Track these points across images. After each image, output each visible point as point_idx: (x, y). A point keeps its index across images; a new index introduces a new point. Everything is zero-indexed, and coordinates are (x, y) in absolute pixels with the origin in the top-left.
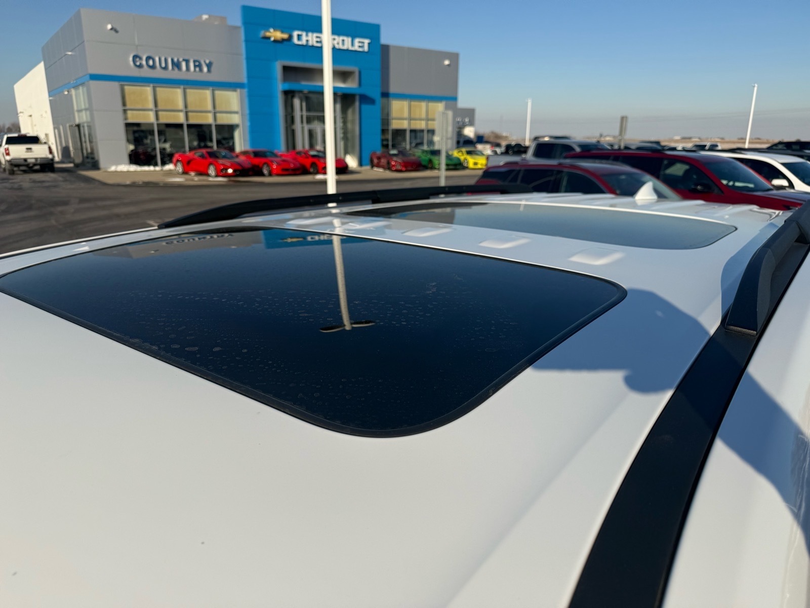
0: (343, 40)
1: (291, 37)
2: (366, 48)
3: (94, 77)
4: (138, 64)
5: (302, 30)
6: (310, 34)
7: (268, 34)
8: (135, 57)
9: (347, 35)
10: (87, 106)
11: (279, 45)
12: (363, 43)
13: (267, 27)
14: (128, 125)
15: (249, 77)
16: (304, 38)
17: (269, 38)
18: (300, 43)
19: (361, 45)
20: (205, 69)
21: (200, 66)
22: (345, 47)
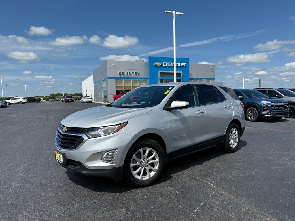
0: (178, 64)
1: (162, 64)
2: (185, 66)
3: (109, 78)
4: (120, 74)
5: (166, 62)
6: (168, 63)
7: (156, 64)
9: (179, 63)
10: (106, 86)
11: (159, 67)
12: (184, 64)
13: (156, 62)
14: (117, 91)
15: (150, 76)
16: (166, 64)
20: (138, 75)
22: (179, 66)
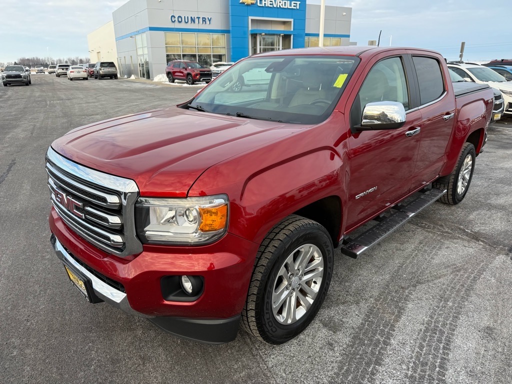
1: (257, 2)
3: (151, 29)
4: (173, 20)
7: (244, 1)
8: (172, 16)
10: (146, 45)
11: (249, 7)
12: (297, 4)
14: (168, 56)
15: (232, 26)
16: (263, 2)
17: (243, 3)
18: (261, 5)
19: (295, 5)
20: (208, 23)
21: (205, 21)
